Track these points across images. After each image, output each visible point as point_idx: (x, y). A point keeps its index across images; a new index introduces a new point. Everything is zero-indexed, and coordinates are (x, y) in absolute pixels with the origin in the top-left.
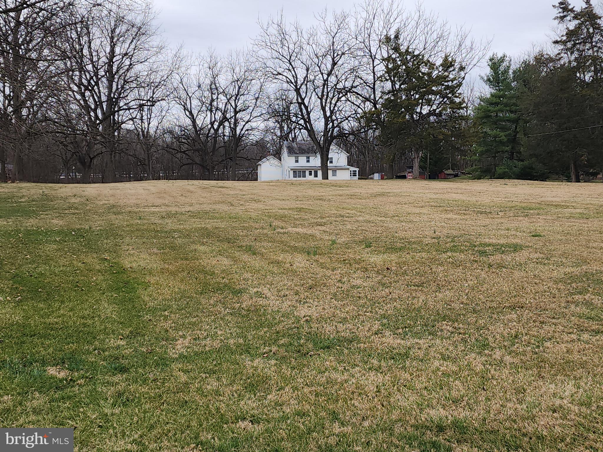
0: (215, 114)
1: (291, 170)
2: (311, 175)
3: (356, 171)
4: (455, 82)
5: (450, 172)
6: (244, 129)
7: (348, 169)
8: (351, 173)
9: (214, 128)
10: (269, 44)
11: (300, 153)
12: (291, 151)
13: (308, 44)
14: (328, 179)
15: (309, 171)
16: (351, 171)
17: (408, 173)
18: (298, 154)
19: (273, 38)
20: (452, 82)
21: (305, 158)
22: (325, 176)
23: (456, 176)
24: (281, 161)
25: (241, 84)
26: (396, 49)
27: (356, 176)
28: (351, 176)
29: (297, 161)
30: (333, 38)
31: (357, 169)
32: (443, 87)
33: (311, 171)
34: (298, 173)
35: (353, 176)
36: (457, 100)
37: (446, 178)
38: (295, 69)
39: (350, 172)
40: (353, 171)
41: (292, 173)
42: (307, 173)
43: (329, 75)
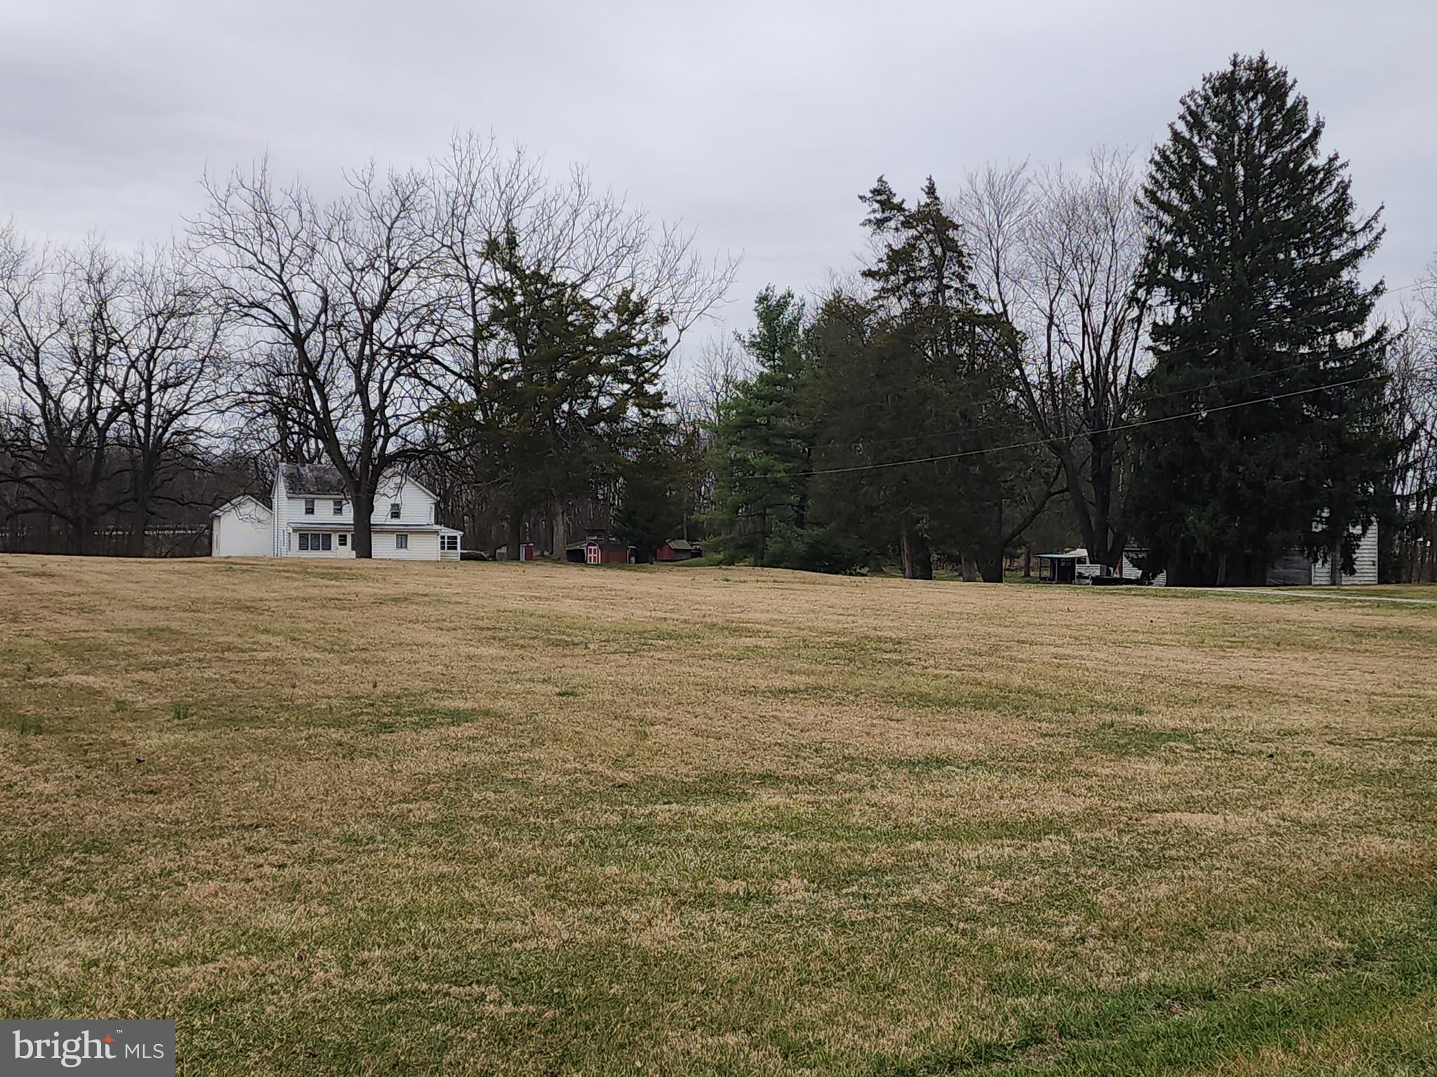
0: (99, 392)
1: (295, 530)
2: (345, 544)
3: (456, 538)
4: (645, 349)
5: (683, 544)
6: (171, 430)
7: (436, 532)
8: (443, 543)
9: (96, 425)
10: (230, 235)
11: (319, 492)
12: (296, 486)
13: (329, 239)
14: (370, 557)
15: (340, 536)
16: (443, 537)
17: (589, 545)
18: (311, 493)
19: (240, 223)
20: (640, 350)
21: (332, 502)
22: (364, 550)
23: (697, 554)
24: (271, 508)
25: (166, 322)
26: (512, 268)
27: (455, 548)
28: (443, 548)
29: (310, 511)
30: (390, 229)
31: (459, 534)
32: (620, 358)
33: (345, 536)
34: (313, 538)
35: (449, 548)
36: (651, 389)
37: (674, 558)
38: (293, 295)
39: (440, 540)
40: (449, 537)
41: (295, 539)
42: (335, 540)
43: (377, 312)
